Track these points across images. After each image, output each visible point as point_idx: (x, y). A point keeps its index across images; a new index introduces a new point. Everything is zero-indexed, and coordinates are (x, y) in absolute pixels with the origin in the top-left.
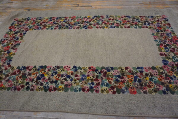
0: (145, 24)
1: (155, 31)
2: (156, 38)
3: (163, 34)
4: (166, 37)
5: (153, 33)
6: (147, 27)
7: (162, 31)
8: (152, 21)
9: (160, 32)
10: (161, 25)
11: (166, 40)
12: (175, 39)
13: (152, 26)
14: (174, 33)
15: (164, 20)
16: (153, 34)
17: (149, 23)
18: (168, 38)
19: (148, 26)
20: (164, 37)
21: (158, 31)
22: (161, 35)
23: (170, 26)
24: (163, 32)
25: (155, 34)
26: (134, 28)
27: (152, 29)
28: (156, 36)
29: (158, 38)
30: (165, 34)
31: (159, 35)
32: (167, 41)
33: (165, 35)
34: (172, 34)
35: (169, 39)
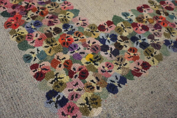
0: (114, 37)
1: (75, 26)
2: (66, 6)
3: (50, 23)
4: (42, 14)
5: (78, 18)
6: (102, 28)
7: (57, 30)
8: (103, 64)
9: (60, 25)
10: (68, 56)
11: (41, 6)
12: (17, 18)
13: (92, 39)
14: (20, 38)
15: (65, 93)
16: (76, 12)
17: (105, 48)
18: (35, 14)
19: (101, 34)
20: (47, 13)
21: (66, 26)
22: (54, 17)
23: (34, 67)
24: (53, 27)
25: (71, 15)
26: (128, 12)
27: (86, 29)
28: (68, 10)
29: (60, 6)
30: (47, 23)
31: (61, 16)
32: (36, 4)
33: (45, 21)
34: (26, 33)
35: (34, 10)
